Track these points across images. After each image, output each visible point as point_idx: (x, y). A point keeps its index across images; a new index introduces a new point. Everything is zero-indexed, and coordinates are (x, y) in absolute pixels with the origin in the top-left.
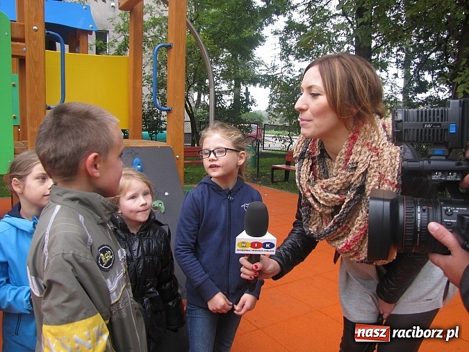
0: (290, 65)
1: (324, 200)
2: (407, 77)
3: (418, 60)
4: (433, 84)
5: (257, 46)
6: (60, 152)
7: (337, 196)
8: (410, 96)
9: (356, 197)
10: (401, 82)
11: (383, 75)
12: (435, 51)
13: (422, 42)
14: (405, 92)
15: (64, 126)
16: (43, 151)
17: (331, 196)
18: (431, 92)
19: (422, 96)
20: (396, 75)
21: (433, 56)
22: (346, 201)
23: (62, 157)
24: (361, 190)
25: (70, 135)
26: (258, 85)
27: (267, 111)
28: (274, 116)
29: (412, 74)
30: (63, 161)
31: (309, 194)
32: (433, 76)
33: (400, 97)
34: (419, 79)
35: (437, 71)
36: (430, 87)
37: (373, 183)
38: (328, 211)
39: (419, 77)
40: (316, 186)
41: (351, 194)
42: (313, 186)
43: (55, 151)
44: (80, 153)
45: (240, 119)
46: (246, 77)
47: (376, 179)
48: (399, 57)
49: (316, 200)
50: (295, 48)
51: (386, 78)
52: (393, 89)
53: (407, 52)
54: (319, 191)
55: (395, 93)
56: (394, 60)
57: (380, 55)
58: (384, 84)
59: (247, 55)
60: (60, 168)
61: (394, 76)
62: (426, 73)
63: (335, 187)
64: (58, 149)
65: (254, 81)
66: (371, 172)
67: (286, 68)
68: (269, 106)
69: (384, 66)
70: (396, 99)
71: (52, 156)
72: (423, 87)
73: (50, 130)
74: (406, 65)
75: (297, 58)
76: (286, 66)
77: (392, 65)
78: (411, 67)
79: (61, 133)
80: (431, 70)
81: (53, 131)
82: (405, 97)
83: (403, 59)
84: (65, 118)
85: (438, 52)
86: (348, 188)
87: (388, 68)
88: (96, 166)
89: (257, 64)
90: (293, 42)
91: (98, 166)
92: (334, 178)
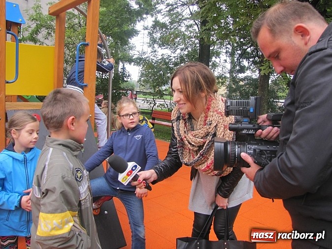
0: (155, 51)
1: (194, 142)
2: (232, 62)
3: (239, 52)
4: (249, 68)
5: (133, 36)
6: (54, 114)
7: (202, 140)
8: (234, 75)
9: (212, 140)
10: (228, 66)
11: (217, 60)
12: (250, 47)
13: (242, 40)
14: (231, 72)
15: (58, 100)
16: (45, 113)
17: (198, 140)
18: (248, 73)
19: (241, 76)
20: (226, 61)
21: (249, 50)
22: (207, 142)
23: (55, 117)
24: (215, 135)
25: (61, 105)
26: (133, 63)
27: (138, 82)
28: (143, 85)
29: (236, 60)
30: (55, 119)
31: (185, 139)
32: (248, 62)
33: (228, 75)
34: (240, 65)
35: (251, 60)
36: (247, 69)
37: (221, 131)
38: (196, 149)
39: (240, 63)
40: (189, 135)
41: (209, 138)
42: (187, 134)
43: (52, 113)
44: (65, 115)
45: (120, 87)
46: (124, 58)
47: (222, 128)
48: (227, 49)
49: (189, 143)
50: (159, 39)
51: (219, 62)
52: (224, 70)
53: (233, 46)
54: (191, 137)
55: (225, 73)
56: (225, 51)
57: (216, 47)
58: (218, 66)
59: (125, 43)
60: (53, 123)
61: (224, 61)
62: (245, 60)
63: (201, 135)
64: (53, 112)
65: (130, 60)
66: (219, 125)
67: (152, 53)
68: (140, 79)
69: (218, 54)
70: (225, 77)
71: (49, 116)
72: (242, 70)
73: (50, 101)
74: (232, 55)
75: (160, 46)
76: (152, 52)
77: (223, 54)
78: (235, 56)
79: (56, 104)
80: (248, 59)
81: (52, 102)
82: (231, 75)
83: (230, 51)
84: (59, 96)
85: (252, 47)
86: (208, 135)
87: (221, 56)
88: (73, 124)
89: (131, 48)
90: (158, 35)
91: (74, 124)
92: (200, 131)
